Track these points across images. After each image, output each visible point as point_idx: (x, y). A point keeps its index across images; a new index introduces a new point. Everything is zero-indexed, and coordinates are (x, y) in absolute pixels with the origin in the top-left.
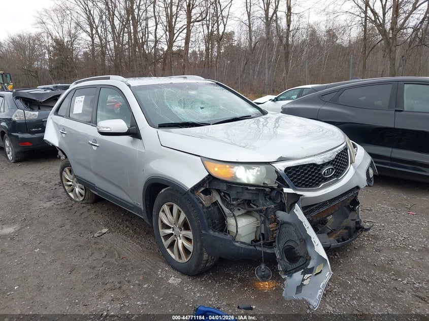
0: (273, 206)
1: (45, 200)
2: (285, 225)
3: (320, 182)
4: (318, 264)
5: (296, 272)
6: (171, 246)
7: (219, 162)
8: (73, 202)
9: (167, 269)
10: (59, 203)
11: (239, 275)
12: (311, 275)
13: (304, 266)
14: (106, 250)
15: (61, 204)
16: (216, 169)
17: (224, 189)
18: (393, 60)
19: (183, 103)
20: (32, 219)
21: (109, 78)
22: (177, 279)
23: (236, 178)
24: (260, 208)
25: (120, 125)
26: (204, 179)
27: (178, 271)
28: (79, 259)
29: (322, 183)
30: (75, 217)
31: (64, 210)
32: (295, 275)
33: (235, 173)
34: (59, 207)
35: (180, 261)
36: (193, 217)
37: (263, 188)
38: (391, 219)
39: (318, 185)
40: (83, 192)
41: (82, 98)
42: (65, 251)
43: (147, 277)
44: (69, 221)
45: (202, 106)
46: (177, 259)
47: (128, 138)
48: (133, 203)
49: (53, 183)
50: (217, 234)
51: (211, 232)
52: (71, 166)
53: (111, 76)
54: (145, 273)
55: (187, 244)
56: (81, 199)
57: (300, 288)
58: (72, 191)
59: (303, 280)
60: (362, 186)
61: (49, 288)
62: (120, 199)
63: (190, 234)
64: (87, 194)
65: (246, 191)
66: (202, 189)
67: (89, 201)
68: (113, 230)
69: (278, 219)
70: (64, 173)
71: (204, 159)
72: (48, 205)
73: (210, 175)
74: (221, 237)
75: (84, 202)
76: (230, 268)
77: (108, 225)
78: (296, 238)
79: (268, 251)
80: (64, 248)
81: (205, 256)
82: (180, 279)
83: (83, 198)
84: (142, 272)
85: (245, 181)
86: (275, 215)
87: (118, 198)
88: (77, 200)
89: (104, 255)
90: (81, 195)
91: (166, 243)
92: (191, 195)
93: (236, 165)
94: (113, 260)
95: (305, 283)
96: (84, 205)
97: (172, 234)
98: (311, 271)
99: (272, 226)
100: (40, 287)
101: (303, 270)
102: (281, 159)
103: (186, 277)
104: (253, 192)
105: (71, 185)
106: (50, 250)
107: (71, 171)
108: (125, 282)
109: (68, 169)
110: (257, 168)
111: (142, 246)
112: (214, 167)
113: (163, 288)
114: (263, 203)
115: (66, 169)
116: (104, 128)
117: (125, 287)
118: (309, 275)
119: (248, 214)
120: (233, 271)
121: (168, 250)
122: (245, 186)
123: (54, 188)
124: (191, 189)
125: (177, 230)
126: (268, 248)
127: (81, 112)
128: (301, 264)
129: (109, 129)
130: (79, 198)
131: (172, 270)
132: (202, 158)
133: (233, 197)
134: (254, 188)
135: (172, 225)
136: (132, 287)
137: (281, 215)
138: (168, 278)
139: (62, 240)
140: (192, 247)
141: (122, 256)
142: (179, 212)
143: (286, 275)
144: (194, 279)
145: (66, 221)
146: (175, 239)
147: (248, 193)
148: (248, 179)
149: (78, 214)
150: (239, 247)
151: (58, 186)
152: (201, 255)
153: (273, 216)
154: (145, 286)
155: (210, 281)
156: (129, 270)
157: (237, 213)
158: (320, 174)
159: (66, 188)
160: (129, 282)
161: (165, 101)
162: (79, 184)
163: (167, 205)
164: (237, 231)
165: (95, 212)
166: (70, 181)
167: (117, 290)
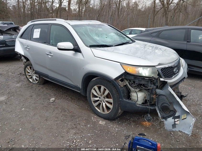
0: (155, 87)
1: (16, 83)
2: (161, 96)
3: (173, 75)
4: (182, 114)
5: (168, 118)
6: (98, 106)
7: (131, 66)
8: (32, 84)
9: (96, 117)
10: (24, 84)
11: (132, 119)
12: (179, 119)
13: (173, 115)
14: (60, 108)
15: (26, 85)
16: (129, 69)
17: (132, 79)
18: (167, 18)
19: (98, 35)
20: (13, 93)
21: (56, 20)
22: (103, 122)
23: (139, 73)
24: (149, 88)
25: (69, 45)
26: (122, 74)
27: (102, 117)
28: (48, 113)
29: (174, 76)
30: (37, 92)
31: (28, 88)
32: (169, 119)
33: (139, 71)
34: (25, 86)
35: (104, 113)
36: (114, 92)
37: (151, 78)
38: (188, 91)
39: (172, 77)
40: (38, 79)
41: (39, 30)
42: (39, 109)
43: (88, 121)
44: (34, 94)
45: (106, 37)
46: (102, 112)
47: (73, 52)
48: (75, 85)
49: (16, 74)
50: (127, 100)
51: (125, 100)
52: (32, 65)
53: (57, 19)
54: (85, 119)
55: (108, 105)
56: (37, 82)
57: (174, 125)
58: (31, 78)
59: (175, 122)
60: (186, 77)
61: (39, 129)
62: (65, 82)
63: (111, 100)
64: (40, 80)
65: (144, 80)
66: (120, 79)
67: (41, 83)
68: (60, 98)
69: (157, 93)
70: (27, 69)
71: (122, 64)
72: (18, 85)
73: (126, 72)
74: (130, 102)
75: (38, 84)
76: (127, 116)
77: (56, 95)
78: (168, 102)
79: (152, 108)
80: (37, 108)
81: (120, 111)
82: (104, 122)
83: (38, 82)
84: (84, 119)
85: (144, 75)
86: (155, 91)
87: (64, 82)
88: (34, 82)
89: (60, 111)
90: (37, 80)
91: (95, 105)
92: (115, 81)
93: (140, 67)
94: (67, 113)
95: (176, 123)
96: (39, 85)
97: (99, 100)
98: (178, 117)
99: (154, 96)
100: (33, 129)
101: (173, 117)
102: (159, 64)
103: (107, 121)
104: (147, 80)
105: (31, 75)
106: (30, 109)
107: (31, 68)
108: (77, 124)
109: (29, 67)
110: (149, 69)
111: (78, 105)
112: (128, 68)
113: (98, 126)
114: (150, 86)
115: (28, 67)
116: (61, 46)
117: (78, 127)
118: (178, 119)
119: (140, 91)
120: (128, 117)
121: (96, 108)
122: (143, 78)
123: (18, 77)
124: (115, 79)
125: (102, 98)
126: (151, 107)
127: (39, 37)
128: (172, 114)
129: (64, 47)
130: (35, 82)
131: (98, 117)
132: (121, 64)
133: (136, 83)
134: (148, 78)
135: (99, 95)
136: (82, 127)
137: (158, 91)
138: (98, 122)
139: (35, 103)
140: (112, 106)
141: (70, 112)
142: (105, 90)
143: (164, 119)
144: (111, 121)
145: (33, 94)
146: (101, 102)
147: (144, 81)
148: (145, 74)
149: (37, 90)
150: (139, 107)
151: (20, 75)
152: (118, 110)
153: (154, 92)
154: (89, 126)
155: (120, 123)
156: (76, 118)
157: (137, 90)
158: (173, 72)
159: (28, 76)
160: (79, 124)
161: (89, 33)
162: (35, 75)
163: (97, 86)
164: (138, 99)
165: (46, 89)
166: (30, 73)
167: (75, 129)
